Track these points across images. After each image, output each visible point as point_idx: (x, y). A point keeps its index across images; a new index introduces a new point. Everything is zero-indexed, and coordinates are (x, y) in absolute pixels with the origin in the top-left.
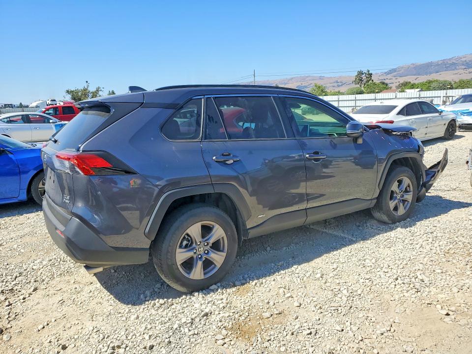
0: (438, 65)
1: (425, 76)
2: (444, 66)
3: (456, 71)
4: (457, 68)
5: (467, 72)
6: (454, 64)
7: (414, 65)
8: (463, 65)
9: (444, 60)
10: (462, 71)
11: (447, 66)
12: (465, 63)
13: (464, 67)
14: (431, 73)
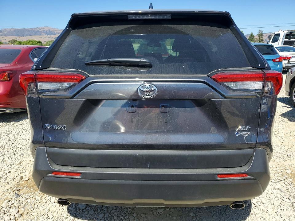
0: (29, 31)
1: (23, 37)
2: (33, 32)
3: (41, 36)
4: (41, 34)
5: (47, 37)
6: (38, 31)
7: (13, 29)
8: (44, 32)
9: (32, 28)
10: (44, 37)
11: (35, 32)
12: (45, 32)
13: (45, 34)
14: (26, 36)
